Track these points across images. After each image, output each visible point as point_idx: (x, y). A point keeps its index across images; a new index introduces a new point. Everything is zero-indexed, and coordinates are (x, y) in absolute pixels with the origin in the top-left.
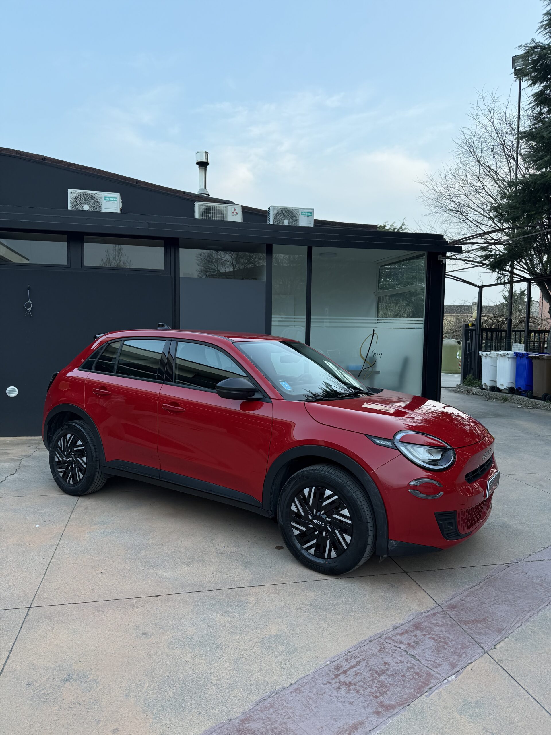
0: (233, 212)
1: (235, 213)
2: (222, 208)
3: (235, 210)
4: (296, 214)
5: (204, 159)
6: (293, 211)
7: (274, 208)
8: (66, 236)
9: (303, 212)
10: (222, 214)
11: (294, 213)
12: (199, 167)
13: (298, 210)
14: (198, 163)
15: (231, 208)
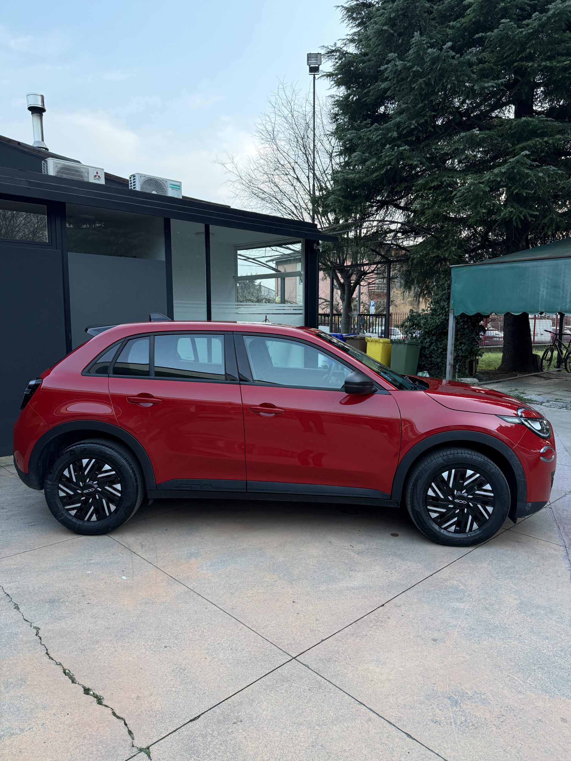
0: (95, 176)
1: (97, 177)
3: (97, 173)
5: (39, 105)
6: (160, 181)
7: (141, 176)
11: (162, 184)
12: (32, 114)
13: (166, 180)
14: (31, 109)
15: (92, 170)
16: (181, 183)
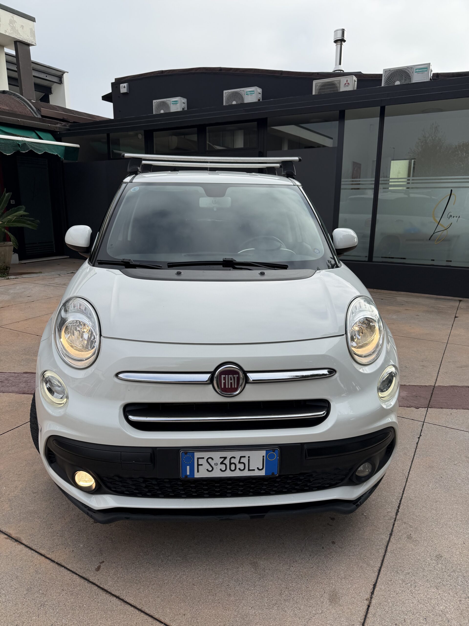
0: (345, 84)
1: (347, 84)
2: (336, 82)
3: (347, 81)
4: (409, 72)
6: (406, 70)
7: (385, 71)
8: (196, 129)
9: (417, 69)
10: (337, 87)
11: (407, 71)
12: (336, 45)
13: (411, 68)
14: (336, 42)
15: (343, 80)
16: (429, 64)
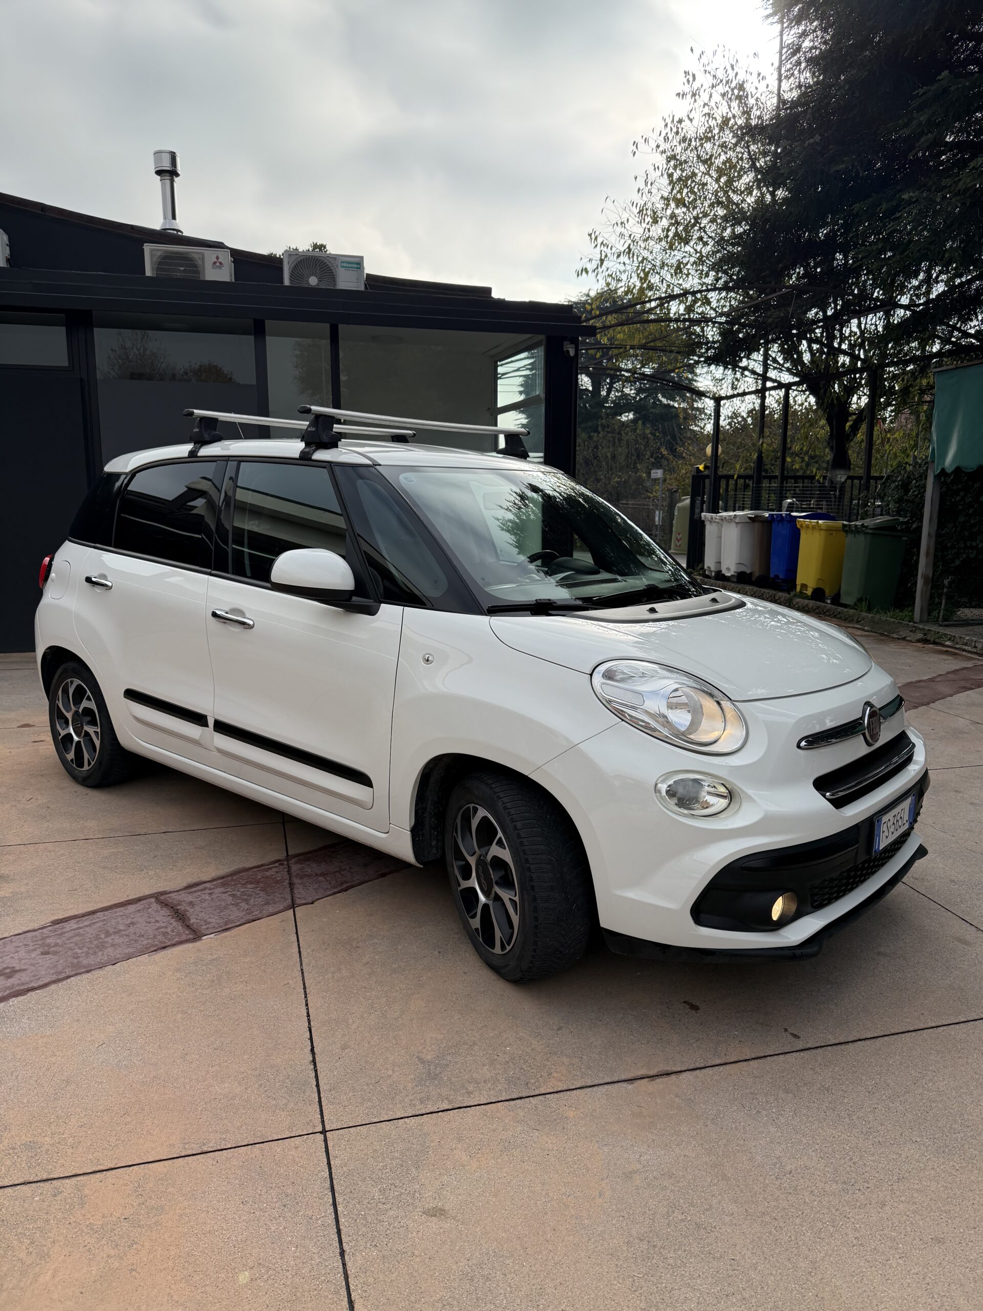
0: (215, 263)
1: (218, 264)
2: (196, 256)
3: (217, 258)
4: (330, 265)
5: (167, 166)
6: (325, 261)
9: (343, 262)
10: (195, 266)
11: (328, 263)
12: (160, 179)
14: (159, 173)
15: (210, 255)
16: (362, 258)
